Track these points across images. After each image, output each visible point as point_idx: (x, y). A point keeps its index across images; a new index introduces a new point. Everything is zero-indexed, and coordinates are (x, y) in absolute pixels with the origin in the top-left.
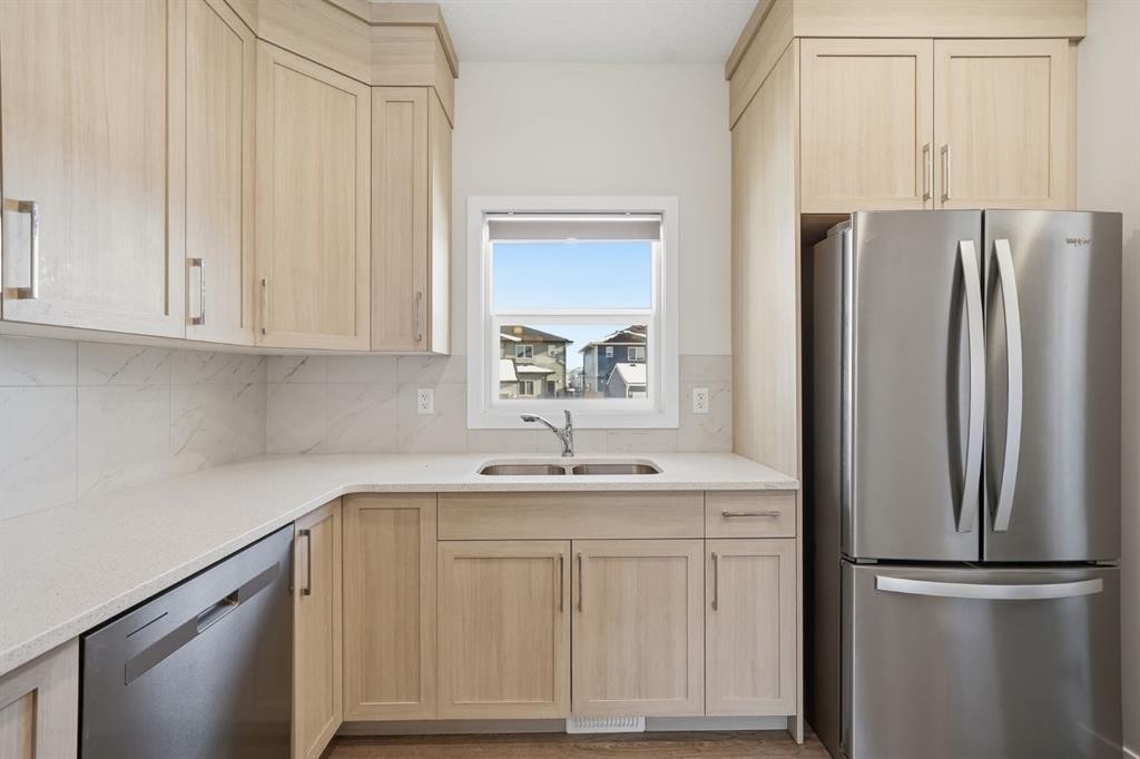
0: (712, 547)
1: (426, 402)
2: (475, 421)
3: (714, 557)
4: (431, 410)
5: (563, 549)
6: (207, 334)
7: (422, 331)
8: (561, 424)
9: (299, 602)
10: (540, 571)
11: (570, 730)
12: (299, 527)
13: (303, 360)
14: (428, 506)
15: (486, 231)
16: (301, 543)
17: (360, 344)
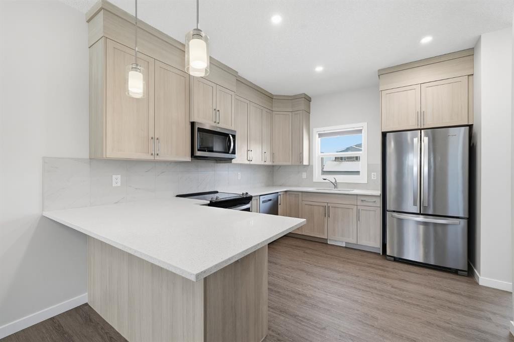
0: (359, 207)
1: (304, 175)
2: (314, 180)
3: (359, 210)
4: (305, 177)
5: (326, 204)
6: (267, 163)
7: (301, 160)
8: (334, 181)
9: (279, 206)
10: (322, 209)
11: (328, 243)
12: (279, 194)
13: (280, 166)
14: (300, 194)
15: (317, 136)
16: (279, 196)
17: (290, 164)
